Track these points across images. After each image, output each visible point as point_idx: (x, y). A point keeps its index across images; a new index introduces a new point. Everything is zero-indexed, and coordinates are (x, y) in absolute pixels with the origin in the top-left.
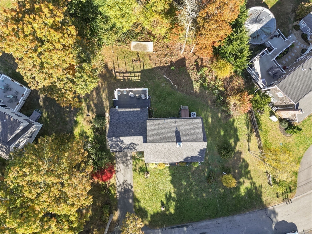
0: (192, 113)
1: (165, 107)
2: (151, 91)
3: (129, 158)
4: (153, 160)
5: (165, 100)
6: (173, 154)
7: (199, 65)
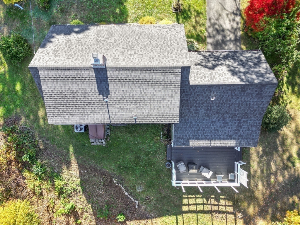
0: (83, 131)
1: (138, 143)
2: (166, 176)
3: (209, 40)
4: (166, 30)
5: (138, 158)
6: (118, 42)
7: (72, 218)
